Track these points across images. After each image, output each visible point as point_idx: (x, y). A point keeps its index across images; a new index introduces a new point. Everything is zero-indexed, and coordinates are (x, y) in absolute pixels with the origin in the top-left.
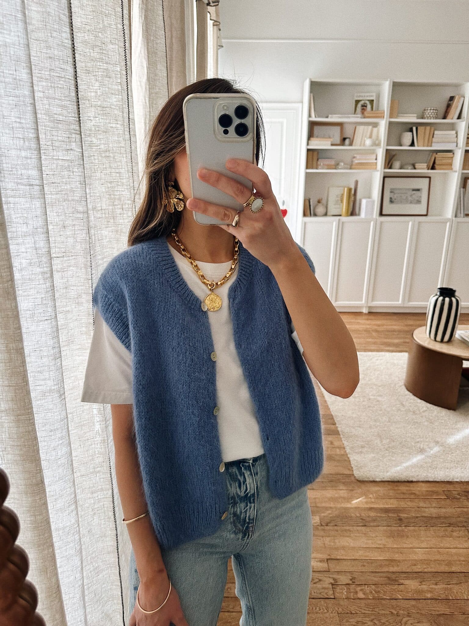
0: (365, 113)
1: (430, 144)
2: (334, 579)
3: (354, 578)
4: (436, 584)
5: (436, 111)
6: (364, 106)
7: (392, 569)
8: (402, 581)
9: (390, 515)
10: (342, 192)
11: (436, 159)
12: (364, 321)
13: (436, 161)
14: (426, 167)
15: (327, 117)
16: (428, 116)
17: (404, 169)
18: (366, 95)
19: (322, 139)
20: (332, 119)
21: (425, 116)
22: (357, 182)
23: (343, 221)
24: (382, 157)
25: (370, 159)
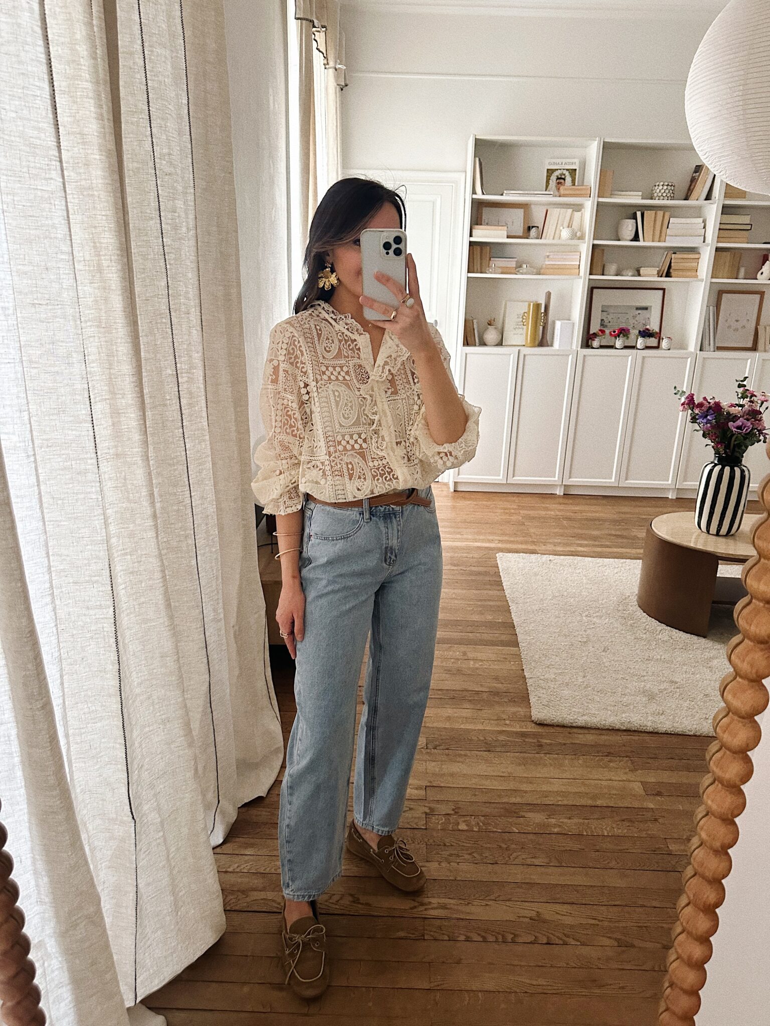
0: (562, 188)
1: (663, 238)
2: (430, 808)
3: (459, 808)
4: (570, 818)
5: (672, 188)
6: (561, 179)
7: (513, 800)
8: (523, 814)
9: (527, 740)
10: (526, 311)
11: (673, 261)
12: (556, 506)
13: (672, 265)
14: (658, 274)
15: (502, 195)
16: (660, 194)
17: (622, 275)
18: (564, 161)
19: (493, 227)
20: (508, 197)
21: (655, 195)
22: (549, 295)
23: (525, 353)
24: (587, 255)
25: (570, 260)
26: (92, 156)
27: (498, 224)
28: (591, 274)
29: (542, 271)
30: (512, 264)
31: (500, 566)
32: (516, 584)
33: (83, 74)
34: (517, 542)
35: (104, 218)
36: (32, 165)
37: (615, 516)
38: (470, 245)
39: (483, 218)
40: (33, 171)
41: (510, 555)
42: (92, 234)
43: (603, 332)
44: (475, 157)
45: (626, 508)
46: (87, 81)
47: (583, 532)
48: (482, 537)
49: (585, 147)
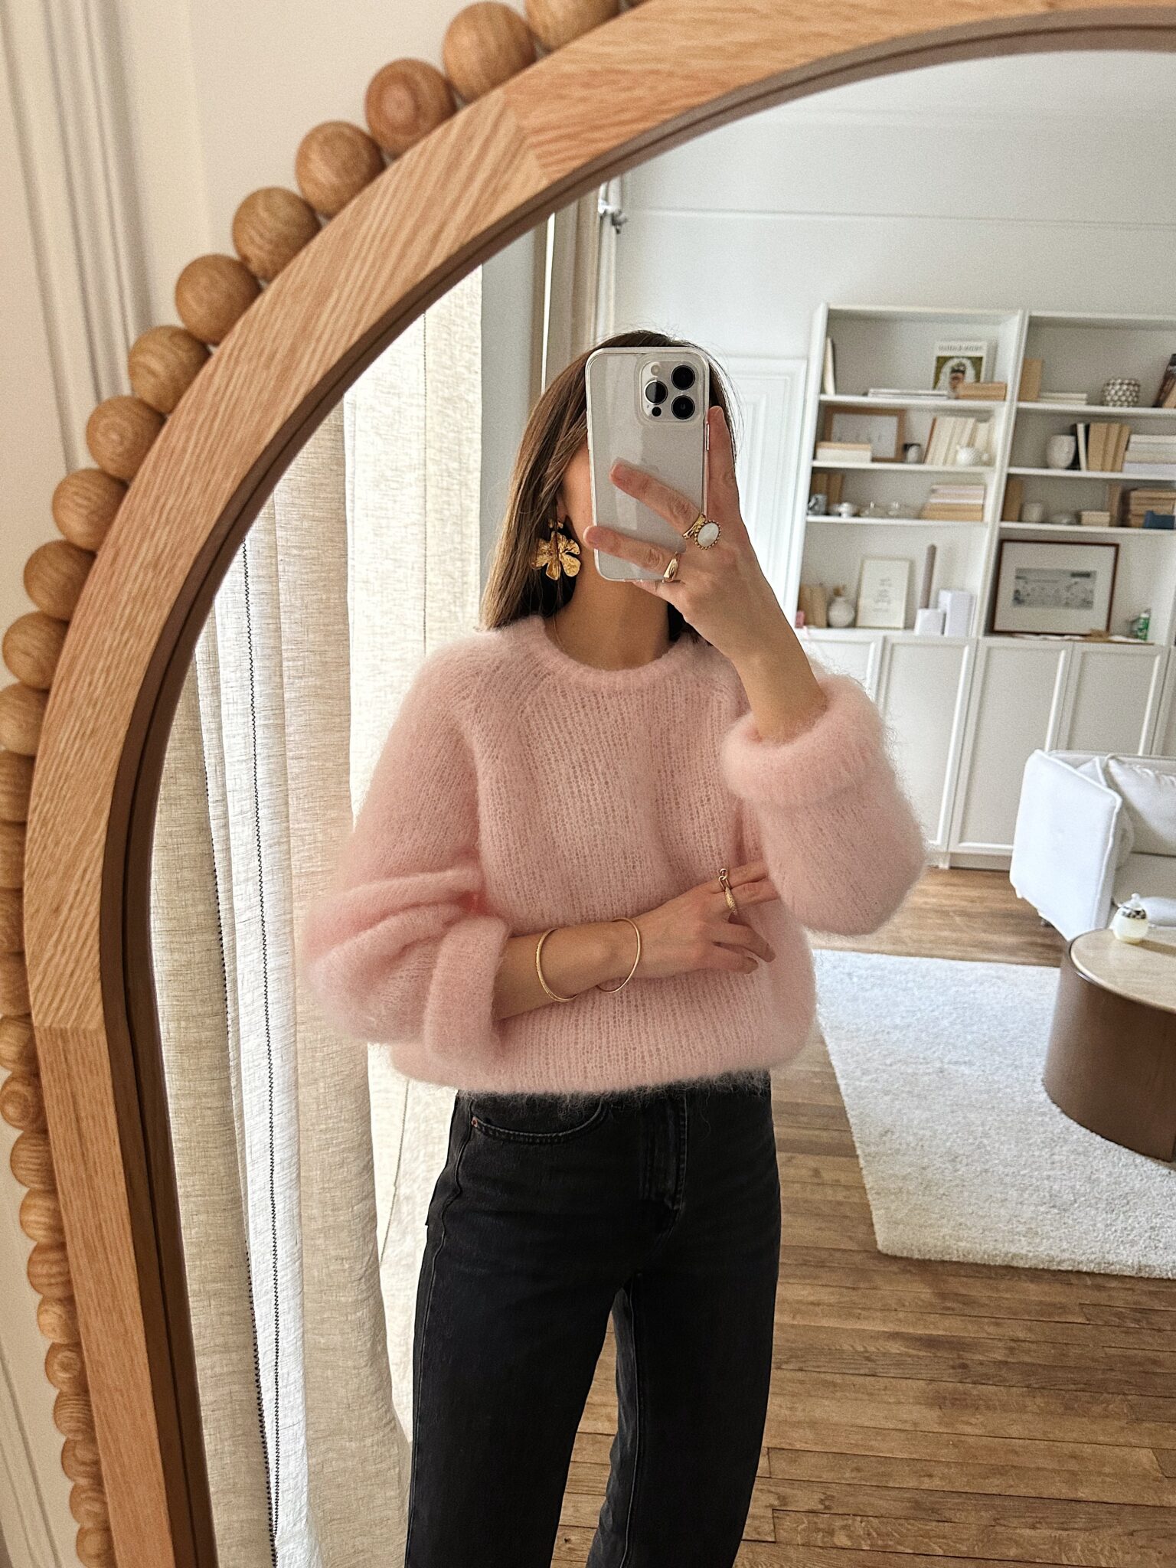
0: (960, 386)
1: (1118, 466)
4: (1034, 1527)
5: (1136, 388)
6: (958, 372)
12: (939, 887)
14: (1108, 521)
15: (865, 394)
16: (1116, 398)
17: (1052, 523)
18: (964, 344)
19: (849, 445)
20: (876, 398)
21: (1109, 398)
22: (933, 551)
23: (894, 641)
24: (998, 493)
25: (969, 496)
27: (856, 440)
28: (1003, 519)
29: (925, 513)
38: (812, 474)
39: (835, 430)
44: (827, 335)
47: (990, 937)
49: (998, 323)
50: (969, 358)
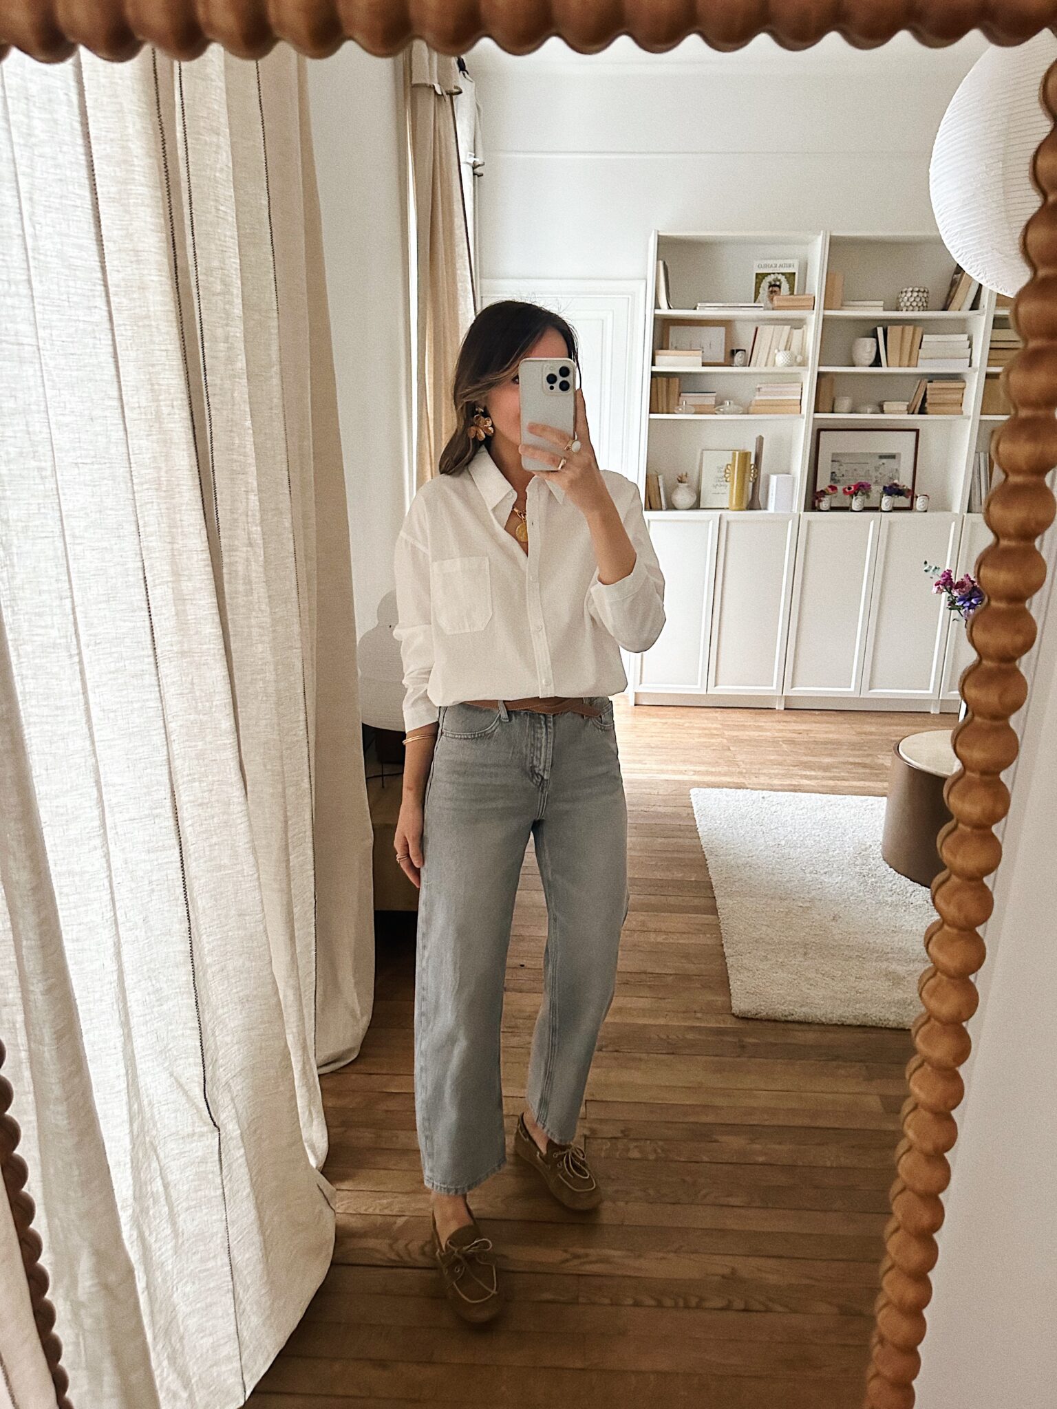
0: (775, 298)
1: (913, 362)
2: (591, 1130)
3: (630, 1129)
4: (780, 1143)
5: (925, 295)
6: (775, 287)
7: (704, 1119)
8: (717, 1137)
9: (725, 1039)
10: (730, 462)
11: (928, 392)
12: (775, 724)
13: (928, 397)
14: (908, 410)
15: (695, 309)
16: (908, 304)
17: (859, 413)
18: (779, 262)
19: (683, 352)
20: (704, 311)
21: (902, 304)
22: (760, 441)
23: (729, 519)
24: (811, 387)
25: (787, 393)
26: (149, 278)
27: (690, 348)
28: (816, 411)
29: (751, 409)
30: (710, 400)
31: (694, 805)
32: (715, 829)
33: (137, 177)
34: (720, 774)
35: (164, 353)
36: (73, 291)
37: (855, 737)
38: (652, 377)
39: (670, 340)
40: (76, 299)
41: (708, 790)
42: (150, 374)
43: (833, 488)
44: (658, 259)
45: (871, 727)
46: (142, 185)
47: (810, 759)
48: (670, 767)
49: (806, 243)
50: (783, 274)
